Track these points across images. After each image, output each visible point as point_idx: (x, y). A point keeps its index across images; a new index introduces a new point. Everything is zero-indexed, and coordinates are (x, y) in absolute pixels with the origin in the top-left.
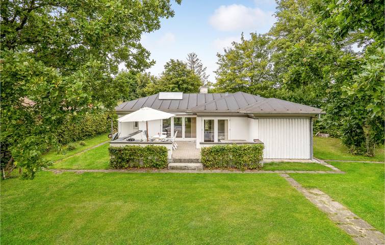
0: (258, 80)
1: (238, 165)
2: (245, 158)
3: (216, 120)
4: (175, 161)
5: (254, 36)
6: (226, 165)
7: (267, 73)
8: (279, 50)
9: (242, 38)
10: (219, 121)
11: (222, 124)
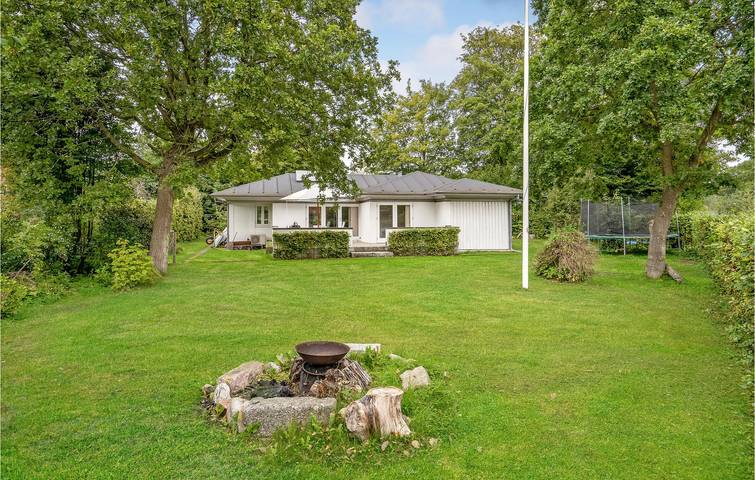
0: (434, 157)
1: (430, 252)
2: (440, 243)
3: (395, 206)
4: (357, 249)
5: (426, 86)
6: (417, 252)
7: (448, 146)
8: (465, 110)
9: (409, 88)
10: (398, 206)
11: (402, 209)
